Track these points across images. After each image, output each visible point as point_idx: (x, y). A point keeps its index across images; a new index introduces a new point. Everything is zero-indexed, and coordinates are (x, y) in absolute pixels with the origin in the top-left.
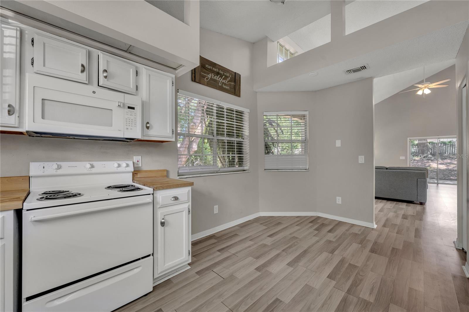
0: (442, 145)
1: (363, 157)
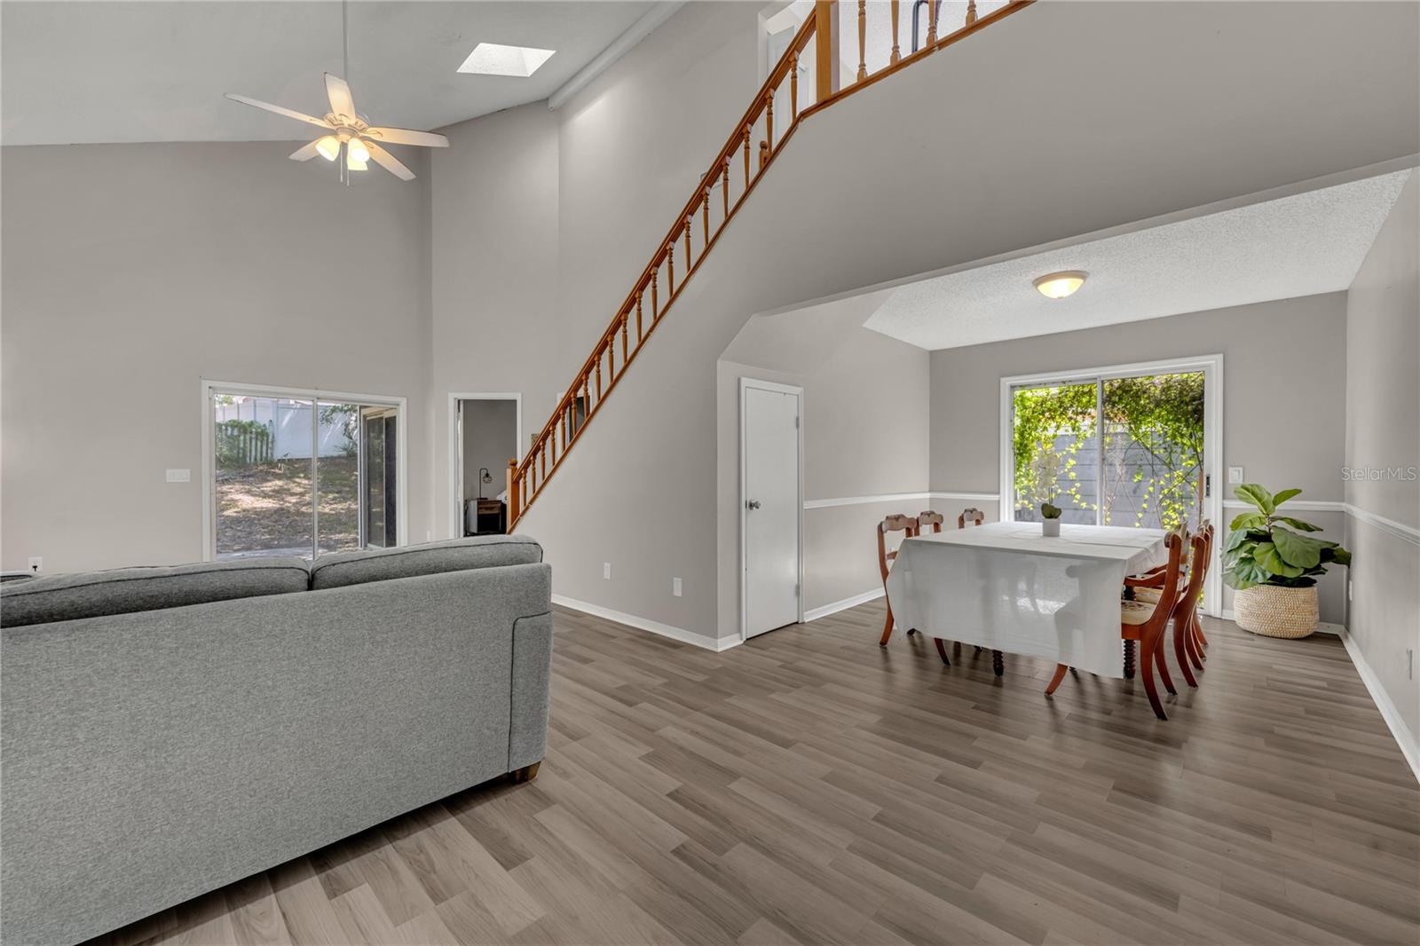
0: (236, 433)
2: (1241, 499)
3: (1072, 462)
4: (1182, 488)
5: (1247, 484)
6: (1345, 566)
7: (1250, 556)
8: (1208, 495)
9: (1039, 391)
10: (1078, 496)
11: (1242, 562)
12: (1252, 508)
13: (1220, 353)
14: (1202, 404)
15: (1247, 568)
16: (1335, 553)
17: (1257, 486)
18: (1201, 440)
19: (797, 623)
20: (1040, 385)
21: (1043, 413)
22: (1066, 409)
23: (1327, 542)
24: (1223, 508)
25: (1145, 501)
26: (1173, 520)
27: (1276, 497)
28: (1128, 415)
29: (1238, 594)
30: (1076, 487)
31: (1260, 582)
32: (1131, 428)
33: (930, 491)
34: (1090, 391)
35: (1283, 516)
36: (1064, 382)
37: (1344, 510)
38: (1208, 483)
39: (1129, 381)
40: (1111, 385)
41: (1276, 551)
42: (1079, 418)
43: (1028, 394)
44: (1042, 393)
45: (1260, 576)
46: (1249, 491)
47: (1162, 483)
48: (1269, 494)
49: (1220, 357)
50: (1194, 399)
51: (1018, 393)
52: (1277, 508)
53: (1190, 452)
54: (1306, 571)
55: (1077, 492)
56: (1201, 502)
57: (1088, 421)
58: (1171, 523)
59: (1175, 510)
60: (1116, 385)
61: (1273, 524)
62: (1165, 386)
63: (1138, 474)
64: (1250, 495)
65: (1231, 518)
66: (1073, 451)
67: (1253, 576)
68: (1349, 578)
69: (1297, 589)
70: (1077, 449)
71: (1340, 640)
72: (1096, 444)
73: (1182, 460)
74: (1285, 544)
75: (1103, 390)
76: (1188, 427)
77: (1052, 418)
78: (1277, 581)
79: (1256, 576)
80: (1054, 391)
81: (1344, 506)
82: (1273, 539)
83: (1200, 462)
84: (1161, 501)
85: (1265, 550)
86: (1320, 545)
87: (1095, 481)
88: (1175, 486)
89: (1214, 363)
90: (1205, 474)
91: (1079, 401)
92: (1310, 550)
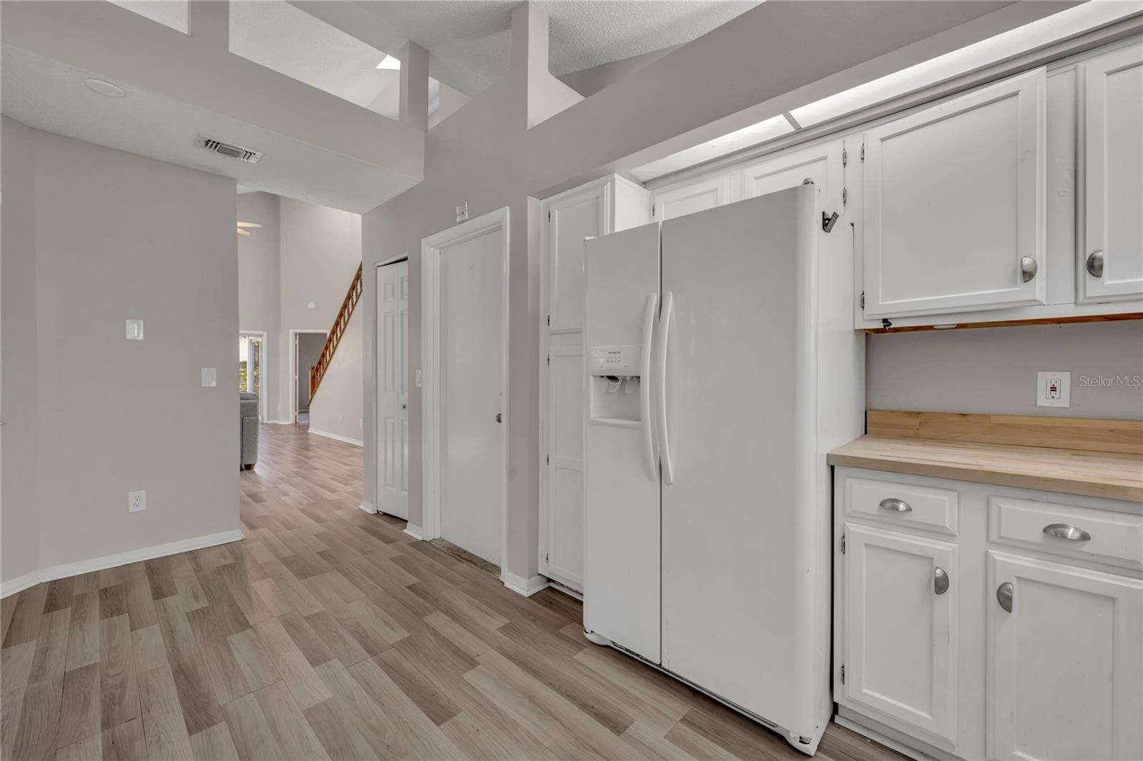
1: (214, 370)
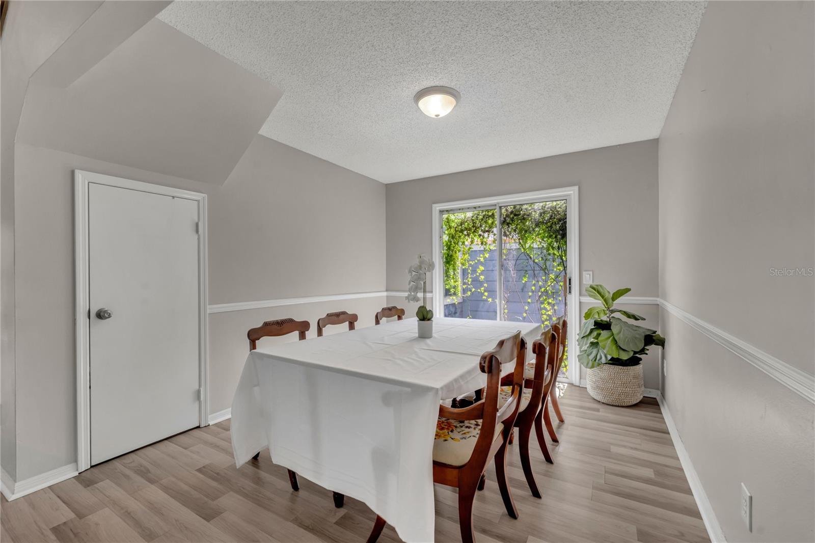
2: (590, 296)
3: (482, 268)
4: (553, 287)
5: (594, 285)
6: (660, 347)
7: (596, 341)
8: (570, 292)
9: (459, 214)
10: (486, 294)
11: (591, 346)
12: (598, 303)
13: (576, 185)
14: (565, 223)
15: (595, 351)
16: (654, 338)
17: (601, 286)
18: (565, 251)
19: (198, 427)
20: (461, 210)
21: (462, 231)
22: (476, 228)
23: (648, 330)
24: (580, 302)
25: (530, 297)
26: (548, 311)
27: (614, 294)
28: (518, 234)
29: (589, 371)
30: (485, 287)
31: (603, 362)
32: (520, 243)
33: (387, 291)
34: (493, 214)
35: (620, 309)
36: (475, 208)
37: (658, 303)
38: (570, 284)
39: (518, 207)
40: (507, 210)
41: (614, 338)
42: (486, 235)
43: (452, 217)
44: (462, 216)
45: (603, 358)
46: (595, 290)
47: (540, 283)
48: (609, 292)
49: (576, 188)
50: (560, 220)
51: (445, 216)
52: (615, 302)
53: (558, 261)
54: (635, 353)
55: (485, 291)
56: (565, 298)
57: (491, 238)
58: (547, 313)
59: (549, 303)
60: (510, 210)
61: (612, 315)
62: (542, 211)
63: (525, 276)
64: (596, 292)
65: (585, 311)
66: (482, 259)
67: (598, 357)
68: (663, 357)
69: (629, 367)
70: (485, 258)
71: (659, 405)
72: (497, 254)
73: (553, 266)
74: (620, 332)
75: (501, 214)
76: (557, 242)
77: (468, 235)
78: (615, 362)
79: (601, 358)
80: (469, 214)
81: (659, 300)
82: (612, 328)
83: (565, 268)
84: (540, 297)
85: (606, 337)
86: (643, 332)
87: (496, 281)
88: (549, 286)
89: (572, 192)
90: (568, 276)
91: (486, 222)
92: (637, 336)
